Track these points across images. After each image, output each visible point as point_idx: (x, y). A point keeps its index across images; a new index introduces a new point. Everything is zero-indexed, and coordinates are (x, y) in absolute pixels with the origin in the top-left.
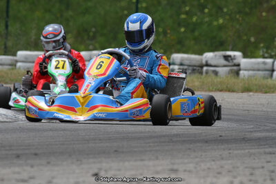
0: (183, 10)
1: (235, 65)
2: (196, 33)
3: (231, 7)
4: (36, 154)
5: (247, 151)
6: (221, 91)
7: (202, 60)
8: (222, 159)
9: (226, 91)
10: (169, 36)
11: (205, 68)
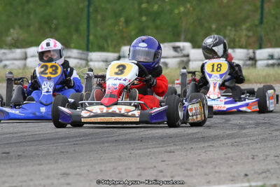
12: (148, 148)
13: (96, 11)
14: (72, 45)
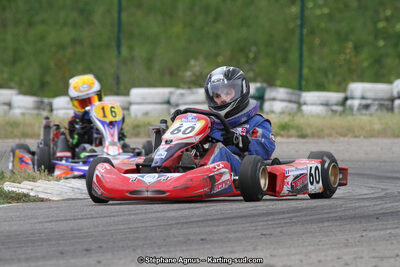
0: (382, 16)
7: (392, 92)
11: (397, 102)
12: (386, 229)
13: (312, 32)
14: (278, 82)
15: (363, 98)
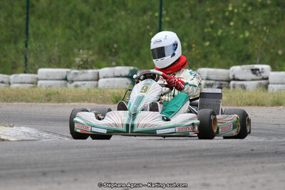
0: (208, 23)
1: (263, 79)
2: (222, 48)
3: (257, 20)
4: (63, 172)
5: (280, 164)
6: (250, 105)
7: (229, 74)
8: (255, 172)
9: (255, 105)
10: (194, 49)
11: (232, 82)
15: (208, 79)
